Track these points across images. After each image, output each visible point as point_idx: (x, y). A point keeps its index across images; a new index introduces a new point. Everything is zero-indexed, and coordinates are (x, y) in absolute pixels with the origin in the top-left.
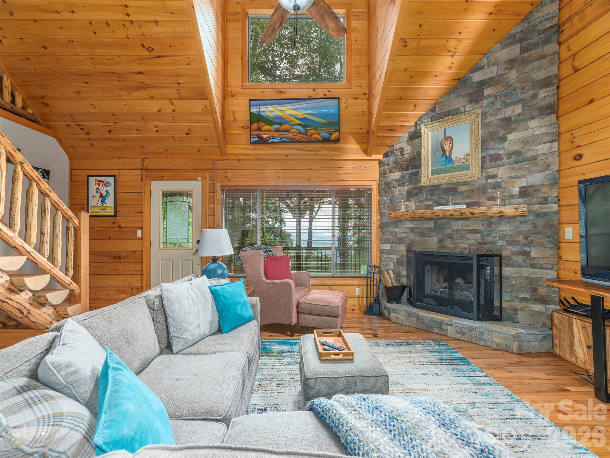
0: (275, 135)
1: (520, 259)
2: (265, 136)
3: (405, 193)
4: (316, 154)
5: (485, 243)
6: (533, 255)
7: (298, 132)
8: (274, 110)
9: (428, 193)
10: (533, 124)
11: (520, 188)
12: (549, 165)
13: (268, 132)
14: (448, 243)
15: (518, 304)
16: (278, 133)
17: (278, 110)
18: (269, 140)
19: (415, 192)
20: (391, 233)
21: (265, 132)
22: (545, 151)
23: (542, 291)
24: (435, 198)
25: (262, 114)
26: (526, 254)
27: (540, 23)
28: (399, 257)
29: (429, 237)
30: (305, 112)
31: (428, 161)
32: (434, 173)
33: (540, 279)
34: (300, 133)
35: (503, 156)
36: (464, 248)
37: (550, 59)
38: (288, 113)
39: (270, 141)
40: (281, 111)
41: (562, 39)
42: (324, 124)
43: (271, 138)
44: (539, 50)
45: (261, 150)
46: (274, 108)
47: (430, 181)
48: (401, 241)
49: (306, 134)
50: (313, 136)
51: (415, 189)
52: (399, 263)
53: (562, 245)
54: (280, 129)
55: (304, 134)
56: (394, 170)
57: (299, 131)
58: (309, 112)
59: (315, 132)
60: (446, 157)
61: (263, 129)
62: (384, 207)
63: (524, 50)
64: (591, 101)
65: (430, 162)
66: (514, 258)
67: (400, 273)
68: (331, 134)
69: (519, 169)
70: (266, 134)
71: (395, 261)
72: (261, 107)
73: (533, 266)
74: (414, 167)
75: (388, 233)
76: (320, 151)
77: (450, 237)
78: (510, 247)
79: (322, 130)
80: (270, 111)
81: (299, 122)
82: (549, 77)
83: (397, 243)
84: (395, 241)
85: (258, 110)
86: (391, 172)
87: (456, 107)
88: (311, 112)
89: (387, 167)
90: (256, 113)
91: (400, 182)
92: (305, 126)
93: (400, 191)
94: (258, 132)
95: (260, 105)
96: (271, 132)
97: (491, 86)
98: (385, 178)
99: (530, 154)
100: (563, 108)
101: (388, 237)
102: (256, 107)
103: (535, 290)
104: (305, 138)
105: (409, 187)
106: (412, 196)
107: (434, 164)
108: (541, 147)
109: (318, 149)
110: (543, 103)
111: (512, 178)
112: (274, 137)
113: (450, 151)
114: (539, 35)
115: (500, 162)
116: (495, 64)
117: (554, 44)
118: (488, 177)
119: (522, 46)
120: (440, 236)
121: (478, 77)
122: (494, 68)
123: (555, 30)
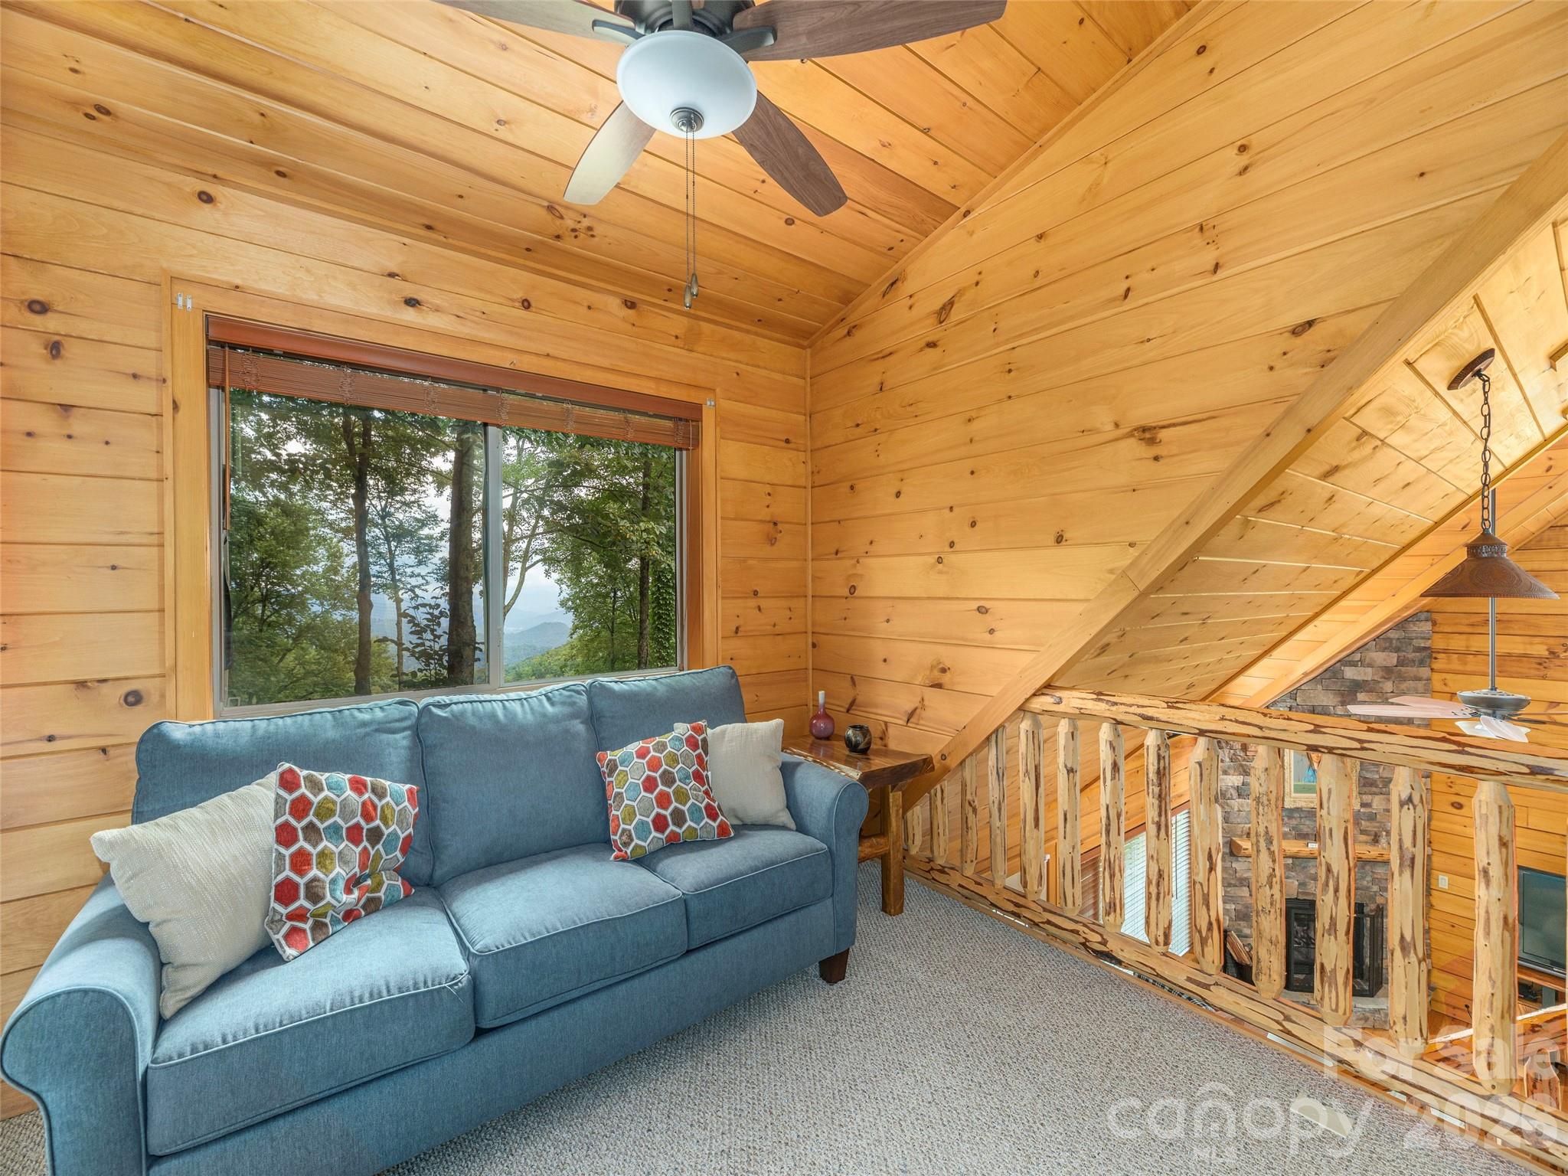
14: (1311, 886)
24: (1294, 822)
27: (1417, 638)
28: (1239, 908)
32: (1298, 789)
35: (1378, 782)
37: (1425, 685)
41: (1436, 666)
44: (1415, 669)
47: (1294, 802)
48: (1242, 883)
52: (1241, 917)
53: (1434, 893)
56: (1232, 772)
60: (1313, 769)
63: (1401, 663)
65: (1292, 773)
67: (1241, 931)
71: (1233, 915)
77: (1316, 879)
83: (1235, 886)
84: (1233, 882)
86: (1225, 773)
87: (1325, 704)
91: (1240, 791)
93: (1241, 805)
97: (1365, 691)
107: (1298, 778)
114: (1414, 652)
115: (1374, 789)
116: (1370, 665)
117: (1428, 669)
118: (1363, 805)
119: (1399, 657)
120: (1302, 877)
121: (1350, 673)
122: (1369, 670)
123: (1428, 655)
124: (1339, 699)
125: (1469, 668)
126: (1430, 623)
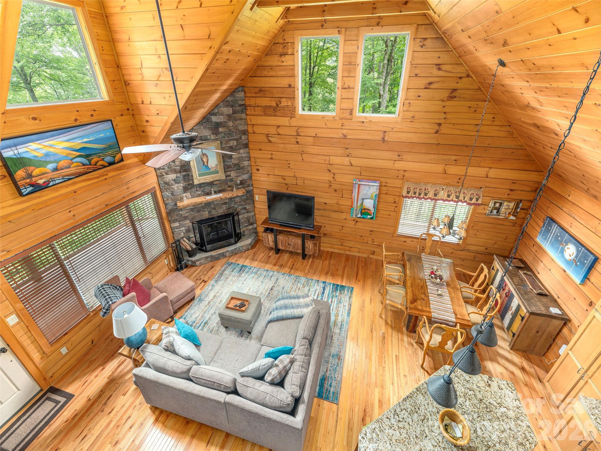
0: (55, 176)
1: (243, 211)
2: (41, 182)
3: (182, 188)
4: (106, 179)
5: (230, 208)
6: (247, 208)
7: (81, 165)
8: (39, 146)
9: (197, 186)
10: (241, 151)
11: (240, 181)
12: (249, 171)
13: (43, 176)
14: (213, 212)
15: (245, 229)
16: (58, 172)
17: (45, 146)
18: (49, 183)
19: (190, 187)
20: (177, 215)
21: (40, 177)
22: (247, 165)
23: (251, 221)
24: (202, 189)
25: (24, 155)
26: (245, 208)
27: (239, 100)
28: (186, 228)
29: (204, 211)
30: (81, 141)
31: (195, 168)
32: (200, 175)
33: (250, 217)
34: (84, 165)
35: (232, 166)
36: (222, 212)
37: (244, 121)
38: (60, 147)
39: (51, 184)
40: (51, 146)
41: (247, 113)
42: (105, 149)
43: (50, 182)
44: (240, 115)
45: (39, 197)
46: (39, 144)
47: (199, 181)
48: (186, 218)
49: (90, 165)
50: (98, 164)
51: (188, 185)
52: (188, 231)
53: (255, 202)
54: (58, 168)
55: (88, 165)
56: (170, 173)
57: (81, 163)
58: (85, 140)
59: (98, 159)
60: (205, 166)
61: (34, 174)
62: (168, 200)
63: (234, 112)
64: (261, 150)
66: (242, 211)
68: (114, 157)
69: (239, 173)
70: (41, 179)
71: (185, 231)
72: (18, 147)
73: (247, 212)
74: (185, 171)
75: (175, 216)
76: (107, 175)
77: (215, 209)
78: (240, 207)
79: (105, 155)
80: (35, 150)
81: (78, 154)
82: (244, 130)
84: (182, 219)
85: (16, 152)
86: (167, 174)
87: (205, 135)
88: (88, 140)
89: (163, 170)
90: (14, 157)
91: (176, 181)
92: (87, 156)
93: (178, 187)
94: (28, 181)
95: (15, 145)
96: (47, 175)
97: (222, 127)
98: (163, 179)
99: (242, 165)
100: (250, 146)
101: (176, 218)
102: (9, 149)
103: (249, 221)
104: (90, 168)
105: (184, 184)
106: (188, 190)
107: (199, 171)
108: (245, 162)
109: (105, 173)
110: (244, 142)
111: (237, 176)
112: (54, 178)
113: (207, 162)
114: (239, 107)
115: (231, 169)
116: (222, 114)
117: (245, 114)
118: (227, 176)
119: (233, 110)
120: (209, 210)
121: (214, 119)
122: (222, 117)
123: (244, 107)
124: (211, 132)
125: (257, 113)
126: (243, 93)
